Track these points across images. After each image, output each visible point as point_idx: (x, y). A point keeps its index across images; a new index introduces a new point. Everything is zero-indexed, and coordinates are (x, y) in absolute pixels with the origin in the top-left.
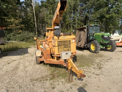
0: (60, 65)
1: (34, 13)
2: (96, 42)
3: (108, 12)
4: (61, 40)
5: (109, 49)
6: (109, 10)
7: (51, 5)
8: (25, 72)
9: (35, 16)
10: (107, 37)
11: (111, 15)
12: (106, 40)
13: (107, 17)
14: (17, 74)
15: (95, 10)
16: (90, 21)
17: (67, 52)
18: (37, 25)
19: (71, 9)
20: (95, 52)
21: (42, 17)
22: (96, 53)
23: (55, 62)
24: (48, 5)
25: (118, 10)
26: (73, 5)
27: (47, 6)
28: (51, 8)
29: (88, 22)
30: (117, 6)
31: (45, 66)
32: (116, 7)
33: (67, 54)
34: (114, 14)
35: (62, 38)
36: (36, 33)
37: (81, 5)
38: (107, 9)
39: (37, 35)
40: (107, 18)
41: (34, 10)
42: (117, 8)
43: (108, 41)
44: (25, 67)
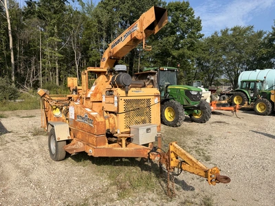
0: (121, 158)
1: (9, 28)
2: (176, 103)
3: (175, 45)
4: (132, 98)
5: (196, 117)
6: (177, 42)
7: (55, 13)
8: (36, 185)
9: (10, 35)
10: (196, 93)
11: (181, 51)
12: (194, 101)
13: (174, 54)
14: (11, 194)
15: (151, 38)
16: (141, 60)
17: (148, 127)
18: (15, 60)
19: (101, 30)
20: (174, 124)
21: (25, 39)
22: (177, 126)
23: (123, 151)
24: (47, 13)
25: (193, 43)
26: (106, 23)
27: (45, 15)
28: (54, 21)
29: (137, 61)
30: (193, 35)
31: (80, 163)
32: (190, 37)
33: (148, 130)
34: (186, 51)
35: (134, 93)
36: (13, 78)
37: (121, 25)
38: (175, 38)
39: (15, 83)
40: (174, 58)
41: (9, 21)
42: (192, 39)
43: (198, 102)
44: (26, 173)
